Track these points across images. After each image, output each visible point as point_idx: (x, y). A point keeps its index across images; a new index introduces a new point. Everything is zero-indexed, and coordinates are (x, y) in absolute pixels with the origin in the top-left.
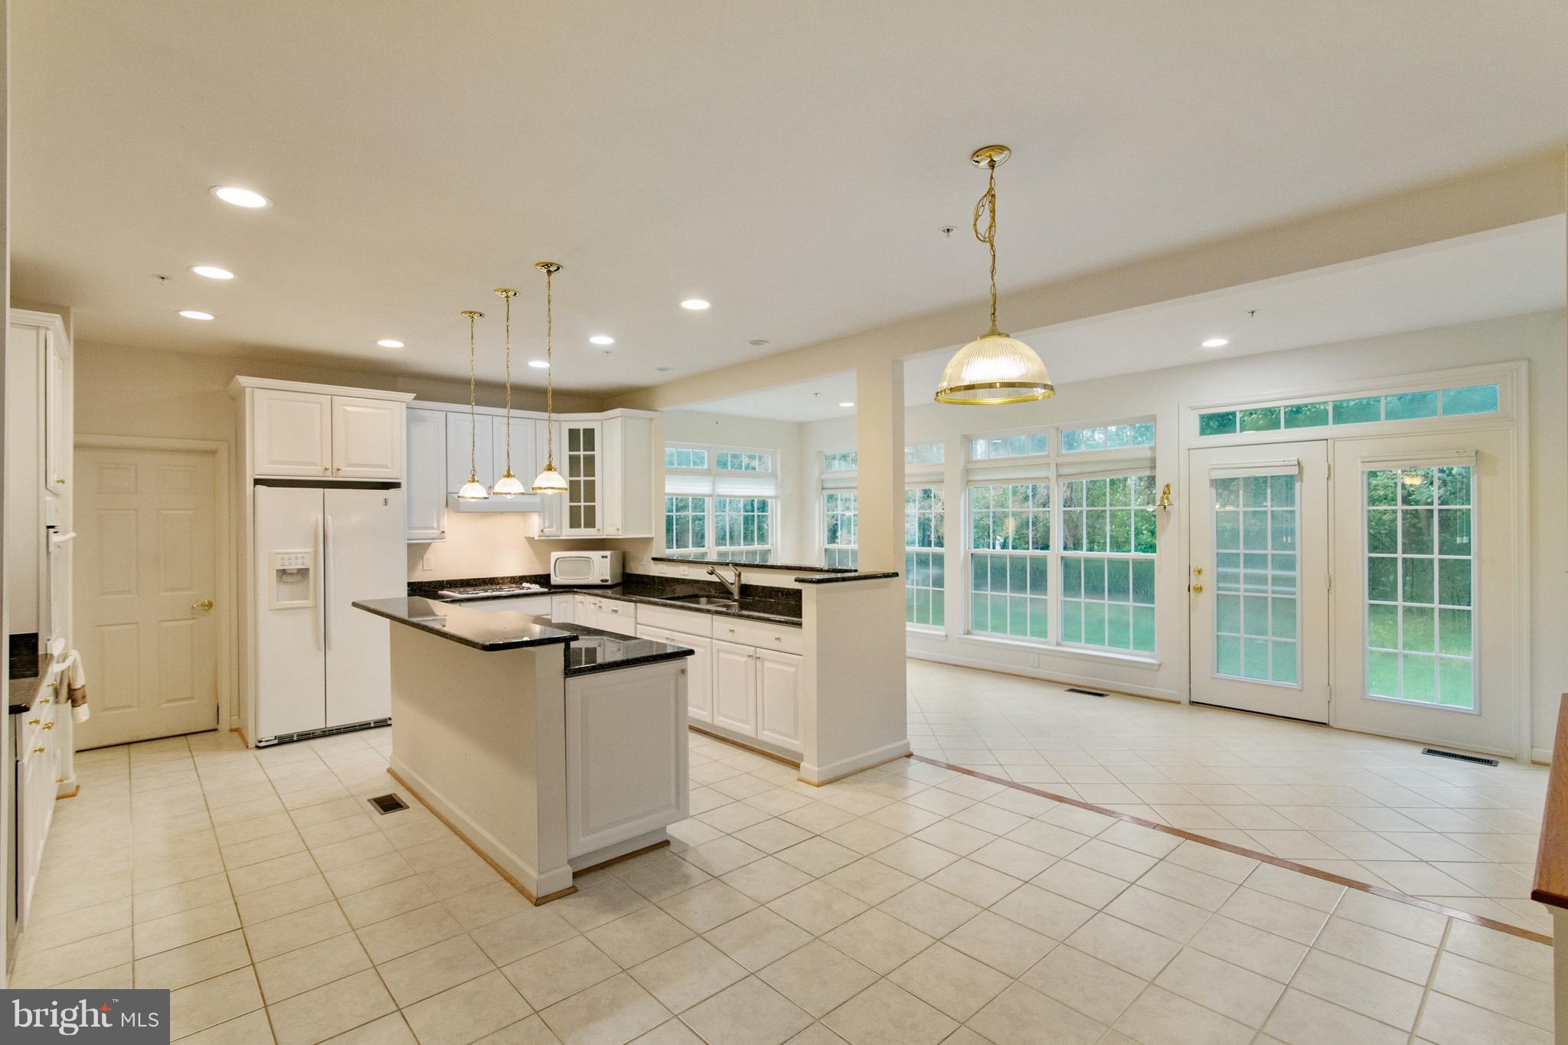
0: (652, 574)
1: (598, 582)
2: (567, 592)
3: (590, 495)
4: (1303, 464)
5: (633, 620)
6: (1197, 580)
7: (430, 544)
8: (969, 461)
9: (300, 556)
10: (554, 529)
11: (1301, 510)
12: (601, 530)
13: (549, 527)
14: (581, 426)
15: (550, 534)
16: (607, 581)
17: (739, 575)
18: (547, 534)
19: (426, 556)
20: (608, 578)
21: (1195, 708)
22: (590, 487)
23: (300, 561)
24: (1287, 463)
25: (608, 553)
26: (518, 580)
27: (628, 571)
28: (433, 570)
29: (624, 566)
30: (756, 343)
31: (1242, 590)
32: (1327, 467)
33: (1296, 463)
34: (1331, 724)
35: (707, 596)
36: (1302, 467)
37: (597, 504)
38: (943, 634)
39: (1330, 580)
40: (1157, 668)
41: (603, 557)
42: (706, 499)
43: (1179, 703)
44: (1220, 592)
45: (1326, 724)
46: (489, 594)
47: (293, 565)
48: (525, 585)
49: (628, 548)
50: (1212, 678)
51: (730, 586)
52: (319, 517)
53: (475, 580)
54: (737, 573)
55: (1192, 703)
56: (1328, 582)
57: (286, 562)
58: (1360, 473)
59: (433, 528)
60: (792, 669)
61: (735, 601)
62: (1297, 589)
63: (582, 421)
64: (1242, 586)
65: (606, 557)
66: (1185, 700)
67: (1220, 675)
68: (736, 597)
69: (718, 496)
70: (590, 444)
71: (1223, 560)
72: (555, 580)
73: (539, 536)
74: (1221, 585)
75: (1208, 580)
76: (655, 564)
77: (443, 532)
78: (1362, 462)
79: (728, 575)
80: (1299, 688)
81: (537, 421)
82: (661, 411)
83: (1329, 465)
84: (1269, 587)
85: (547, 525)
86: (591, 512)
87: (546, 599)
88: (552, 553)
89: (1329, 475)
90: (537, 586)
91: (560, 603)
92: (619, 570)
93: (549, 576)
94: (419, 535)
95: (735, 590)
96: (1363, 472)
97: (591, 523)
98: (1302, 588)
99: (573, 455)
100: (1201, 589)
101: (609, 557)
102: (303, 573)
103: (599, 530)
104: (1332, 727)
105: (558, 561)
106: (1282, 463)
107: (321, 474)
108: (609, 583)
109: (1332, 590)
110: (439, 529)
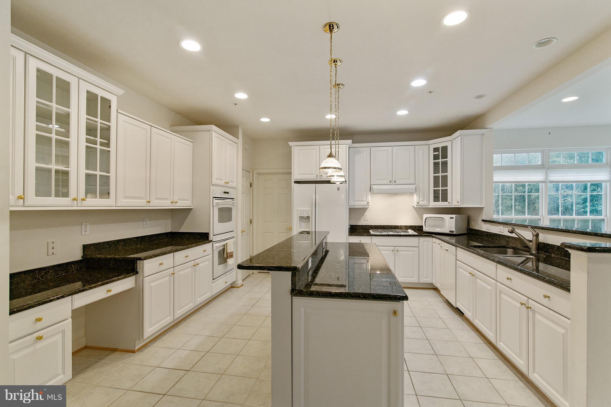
0: (482, 230)
1: (448, 232)
2: (428, 236)
3: (445, 184)
5: (454, 257)
7: (367, 208)
9: (306, 211)
10: (425, 202)
12: (451, 202)
13: (422, 201)
14: (440, 146)
15: (423, 205)
16: (453, 232)
17: (537, 236)
18: (421, 205)
19: (365, 214)
20: (454, 230)
22: (445, 178)
23: (307, 213)
25: (454, 216)
26: (407, 228)
27: (471, 227)
28: (368, 220)
29: (468, 224)
30: (541, 44)
35: (513, 248)
37: (449, 188)
41: (451, 218)
42: (540, 184)
46: (391, 233)
47: (305, 215)
48: (409, 230)
49: (471, 213)
51: (528, 243)
52: (314, 195)
53: (387, 226)
54: (535, 233)
57: (302, 213)
59: (364, 201)
60: (562, 331)
61: (532, 254)
63: (440, 143)
65: (453, 218)
68: (534, 252)
69: (551, 182)
70: (445, 156)
72: (425, 229)
73: (417, 206)
76: (484, 224)
77: (368, 203)
79: (527, 235)
81: (416, 146)
82: (490, 128)
85: (421, 200)
86: (445, 193)
87: (416, 239)
88: (424, 215)
90: (413, 232)
91: (424, 241)
92: (464, 225)
93: (422, 227)
94: (358, 204)
95: (533, 246)
97: (445, 199)
99: (435, 162)
101: (454, 218)
102: (308, 217)
103: (449, 202)
105: (427, 219)
107: (316, 178)
108: (454, 233)
110: (366, 201)
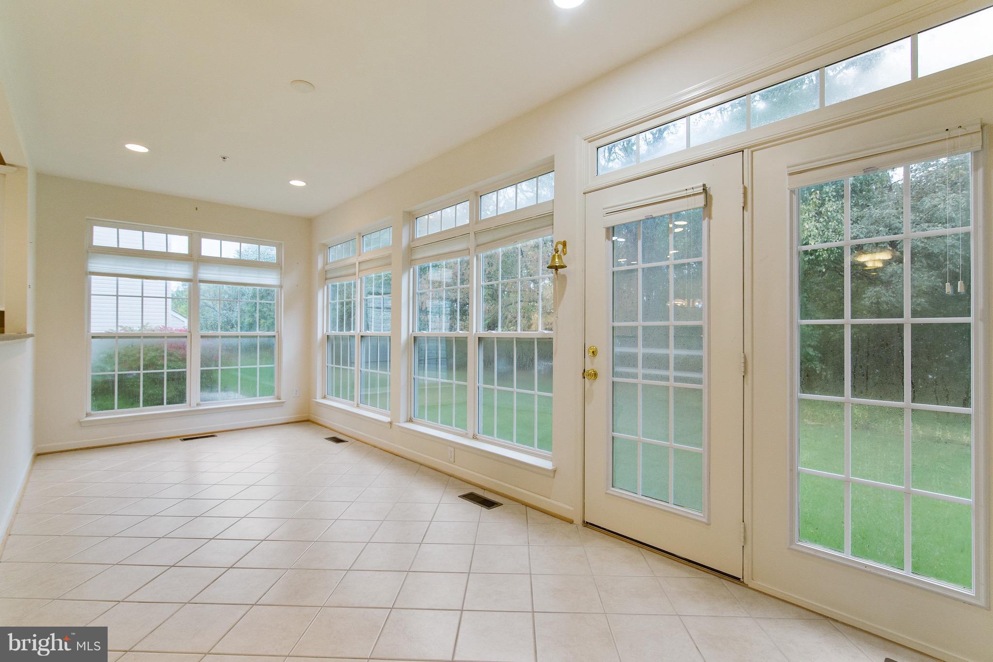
4: (712, 192)
6: (592, 363)
8: (412, 239)
11: (709, 260)
21: (589, 531)
24: (690, 192)
31: (640, 376)
32: (742, 191)
33: (701, 190)
34: (746, 581)
36: (711, 196)
38: (388, 419)
39: (745, 363)
40: (552, 475)
43: (571, 522)
44: (616, 379)
45: (738, 579)
50: (606, 493)
55: (587, 524)
56: (742, 365)
58: (788, 192)
62: (704, 376)
64: (640, 371)
66: (578, 520)
67: (616, 491)
71: (620, 336)
74: (618, 369)
75: (602, 364)
78: (790, 174)
80: (705, 520)
83: (745, 188)
84: (672, 373)
89: (745, 203)
96: (792, 192)
98: (709, 372)
100: (596, 375)
104: (746, 586)
106: (684, 193)
109: (749, 377)
